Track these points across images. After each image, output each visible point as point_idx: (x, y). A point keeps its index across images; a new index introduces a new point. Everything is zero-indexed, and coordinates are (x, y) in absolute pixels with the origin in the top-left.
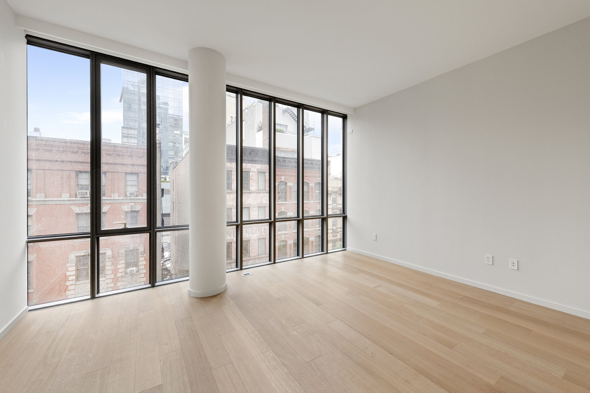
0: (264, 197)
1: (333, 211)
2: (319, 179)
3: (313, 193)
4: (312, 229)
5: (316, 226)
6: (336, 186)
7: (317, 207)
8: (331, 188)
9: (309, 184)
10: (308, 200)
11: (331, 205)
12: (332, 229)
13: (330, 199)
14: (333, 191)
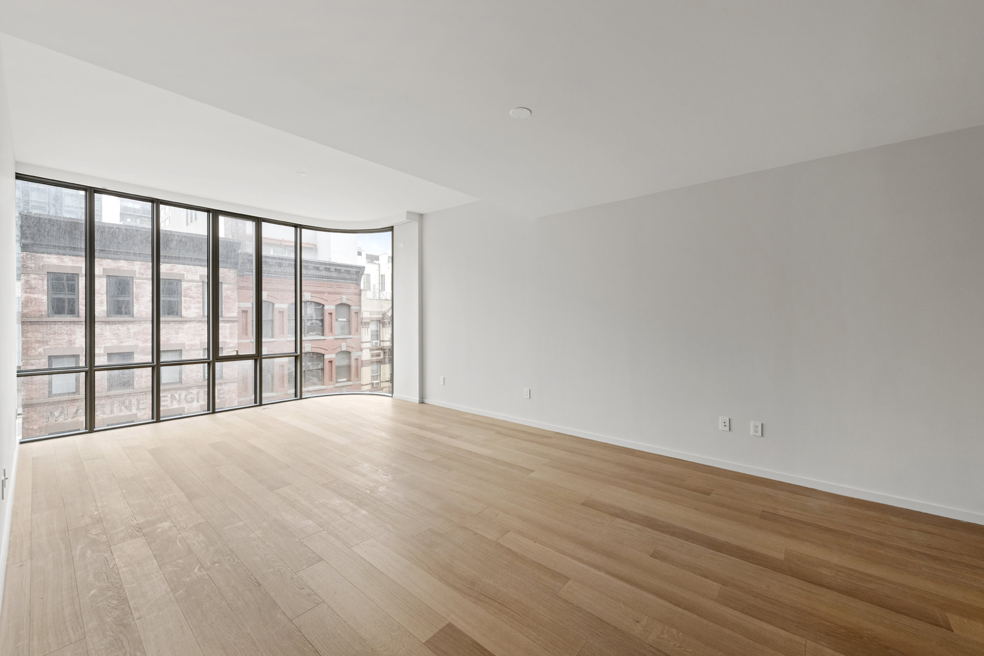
1: (373, 352)
2: (344, 297)
3: (333, 321)
4: (330, 387)
5: (339, 380)
6: (379, 310)
7: (341, 347)
8: (368, 313)
9: (323, 305)
10: (323, 335)
11: (368, 342)
12: (370, 384)
13: (366, 332)
14: (372, 318)
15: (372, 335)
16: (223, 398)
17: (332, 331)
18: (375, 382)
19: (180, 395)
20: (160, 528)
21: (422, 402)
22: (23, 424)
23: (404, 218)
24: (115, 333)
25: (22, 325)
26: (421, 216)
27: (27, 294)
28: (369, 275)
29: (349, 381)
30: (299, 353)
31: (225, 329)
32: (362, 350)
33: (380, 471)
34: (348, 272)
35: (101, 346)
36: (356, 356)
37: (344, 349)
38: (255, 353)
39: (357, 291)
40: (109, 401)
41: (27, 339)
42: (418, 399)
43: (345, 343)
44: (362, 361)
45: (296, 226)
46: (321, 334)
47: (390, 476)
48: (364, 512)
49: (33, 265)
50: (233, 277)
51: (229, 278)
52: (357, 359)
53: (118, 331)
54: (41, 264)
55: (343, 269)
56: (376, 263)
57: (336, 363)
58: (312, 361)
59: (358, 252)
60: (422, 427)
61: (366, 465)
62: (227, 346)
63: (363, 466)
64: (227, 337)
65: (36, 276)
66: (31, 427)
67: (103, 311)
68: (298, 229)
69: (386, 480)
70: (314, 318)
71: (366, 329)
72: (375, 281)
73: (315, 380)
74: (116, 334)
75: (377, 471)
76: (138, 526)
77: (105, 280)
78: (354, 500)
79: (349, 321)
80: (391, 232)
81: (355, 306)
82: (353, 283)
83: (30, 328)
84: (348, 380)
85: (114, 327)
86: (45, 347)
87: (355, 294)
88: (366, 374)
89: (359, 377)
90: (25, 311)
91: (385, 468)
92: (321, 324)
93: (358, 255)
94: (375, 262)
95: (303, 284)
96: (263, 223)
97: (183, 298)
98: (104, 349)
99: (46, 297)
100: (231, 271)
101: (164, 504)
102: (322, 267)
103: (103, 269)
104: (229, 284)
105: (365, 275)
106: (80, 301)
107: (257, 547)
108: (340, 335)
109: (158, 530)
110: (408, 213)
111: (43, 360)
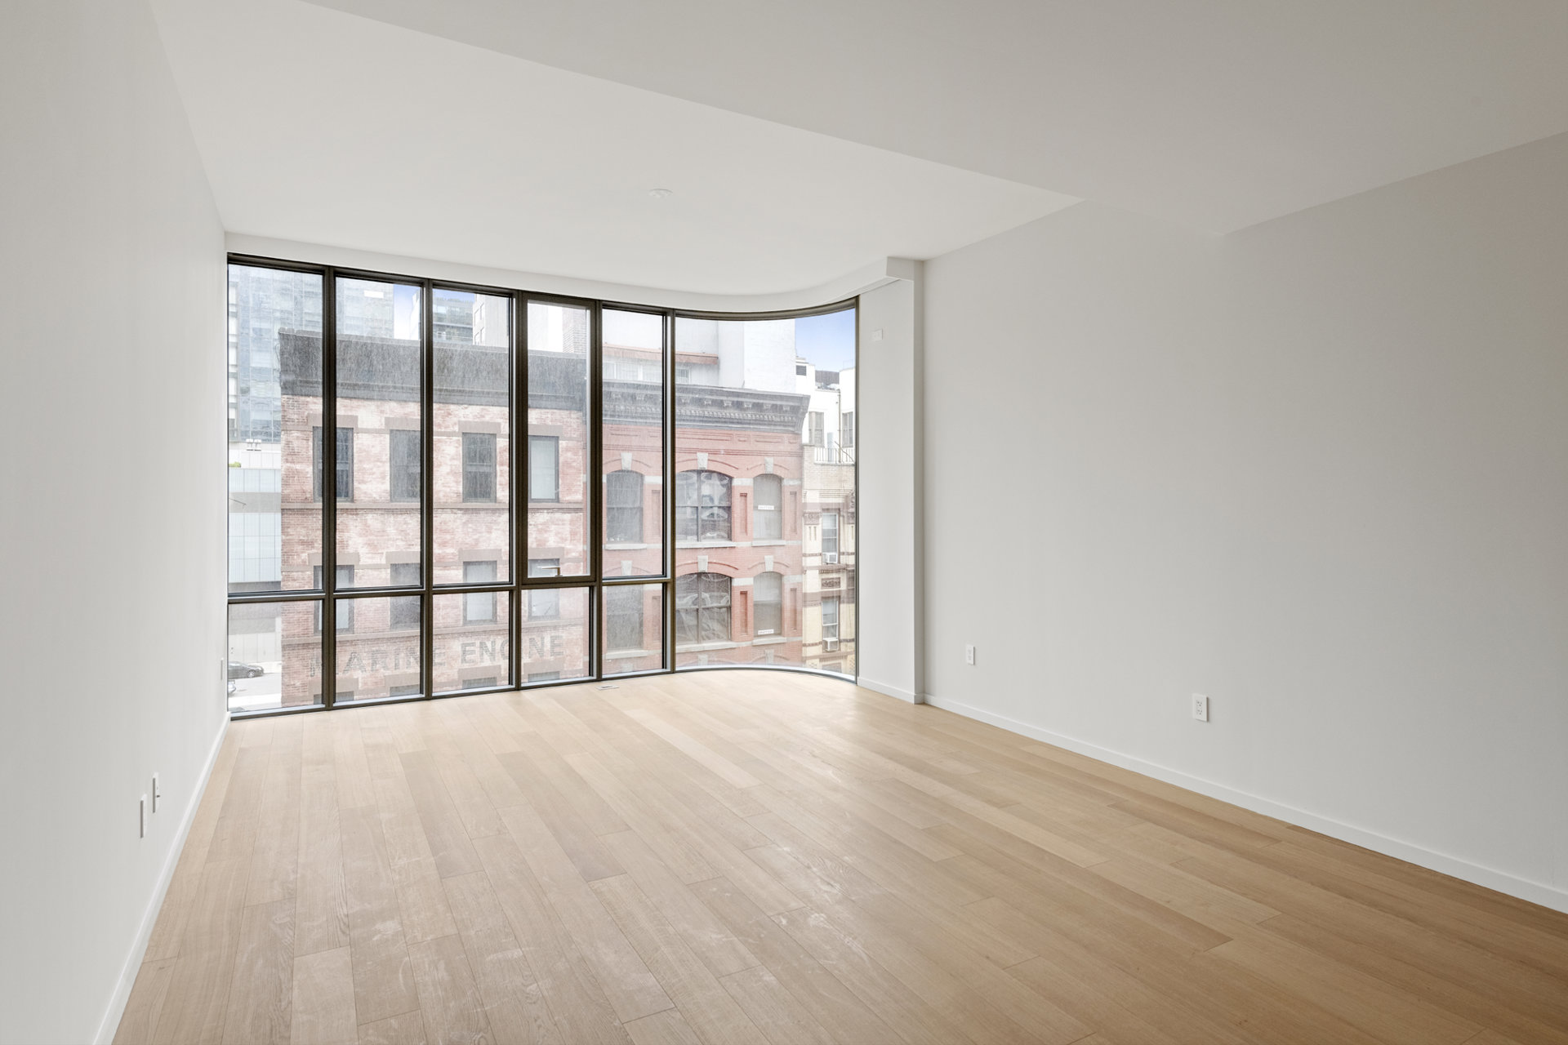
0: (553, 527)
1: (825, 576)
2: (770, 460)
3: (748, 510)
4: (744, 644)
5: (760, 632)
6: (836, 486)
7: (764, 563)
8: (817, 494)
9: (731, 478)
10: (730, 538)
11: (816, 555)
12: (820, 643)
13: (813, 535)
14: (828, 504)
15: (823, 540)
16: (559, 653)
17: (746, 531)
18: (829, 640)
19: (494, 642)
20: (380, 932)
21: (922, 702)
22: (282, 676)
23: (881, 274)
24: (400, 528)
25: (282, 514)
26: (921, 265)
27: (289, 465)
28: (820, 415)
29: (780, 634)
30: (669, 576)
31: (563, 524)
32: (803, 572)
33: (815, 869)
34: (776, 408)
35: (383, 551)
36: (794, 584)
37: (770, 567)
38: (589, 574)
39: (795, 448)
40: (392, 648)
41: (288, 538)
42: (913, 693)
43: (772, 557)
44: (805, 595)
45: (664, 312)
46: (726, 535)
47: (838, 886)
48: (769, 978)
49: (295, 417)
50: (575, 426)
51: (569, 429)
52: (794, 590)
53: (405, 526)
54: (306, 414)
55: (768, 403)
56: (833, 389)
57: (756, 596)
58: (710, 591)
59: (798, 367)
60: (919, 767)
61: (785, 849)
62: (566, 557)
63: (779, 849)
64: (566, 540)
65: (299, 434)
66: (292, 683)
67: (385, 491)
68: (669, 318)
69: (826, 895)
70: (716, 503)
71: (813, 527)
72: (832, 425)
73: (716, 627)
74: (402, 531)
75: (809, 868)
76: (346, 920)
77: (388, 436)
78: (750, 940)
79: (780, 510)
80: (853, 311)
81: (792, 479)
82: (787, 432)
83: (293, 519)
84: (778, 632)
85: (400, 518)
86: (311, 552)
87: (791, 454)
88: (813, 619)
89: (798, 628)
90: (286, 492)
91: (829, 863)
92: (726, 517)
93: (798, 373)
94: (832, 386)
95: (677, 435)
96: (605, 312)
97: (498, 468)
98: (387, 558)
99: (311, 468)
100: (573, 416)
101: (397, 877)
102: (728, 401)
103: (386, 418)
104: (570, 439)
105: (814, 415)
106: (355, 474)
107: (536, 1021)
108: (764, 539)
109: (375, 938)
110: (891, 259)
111: (308, 573)
